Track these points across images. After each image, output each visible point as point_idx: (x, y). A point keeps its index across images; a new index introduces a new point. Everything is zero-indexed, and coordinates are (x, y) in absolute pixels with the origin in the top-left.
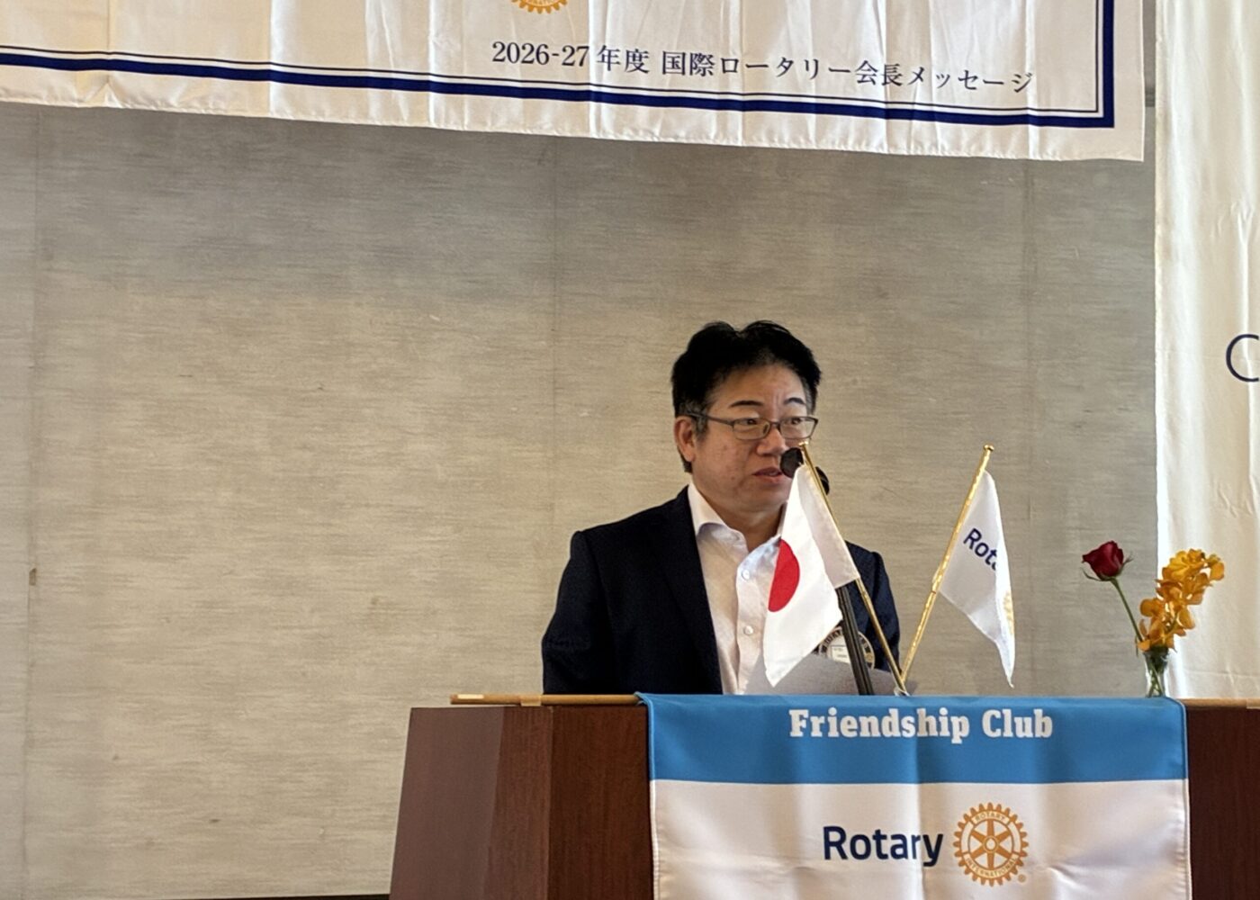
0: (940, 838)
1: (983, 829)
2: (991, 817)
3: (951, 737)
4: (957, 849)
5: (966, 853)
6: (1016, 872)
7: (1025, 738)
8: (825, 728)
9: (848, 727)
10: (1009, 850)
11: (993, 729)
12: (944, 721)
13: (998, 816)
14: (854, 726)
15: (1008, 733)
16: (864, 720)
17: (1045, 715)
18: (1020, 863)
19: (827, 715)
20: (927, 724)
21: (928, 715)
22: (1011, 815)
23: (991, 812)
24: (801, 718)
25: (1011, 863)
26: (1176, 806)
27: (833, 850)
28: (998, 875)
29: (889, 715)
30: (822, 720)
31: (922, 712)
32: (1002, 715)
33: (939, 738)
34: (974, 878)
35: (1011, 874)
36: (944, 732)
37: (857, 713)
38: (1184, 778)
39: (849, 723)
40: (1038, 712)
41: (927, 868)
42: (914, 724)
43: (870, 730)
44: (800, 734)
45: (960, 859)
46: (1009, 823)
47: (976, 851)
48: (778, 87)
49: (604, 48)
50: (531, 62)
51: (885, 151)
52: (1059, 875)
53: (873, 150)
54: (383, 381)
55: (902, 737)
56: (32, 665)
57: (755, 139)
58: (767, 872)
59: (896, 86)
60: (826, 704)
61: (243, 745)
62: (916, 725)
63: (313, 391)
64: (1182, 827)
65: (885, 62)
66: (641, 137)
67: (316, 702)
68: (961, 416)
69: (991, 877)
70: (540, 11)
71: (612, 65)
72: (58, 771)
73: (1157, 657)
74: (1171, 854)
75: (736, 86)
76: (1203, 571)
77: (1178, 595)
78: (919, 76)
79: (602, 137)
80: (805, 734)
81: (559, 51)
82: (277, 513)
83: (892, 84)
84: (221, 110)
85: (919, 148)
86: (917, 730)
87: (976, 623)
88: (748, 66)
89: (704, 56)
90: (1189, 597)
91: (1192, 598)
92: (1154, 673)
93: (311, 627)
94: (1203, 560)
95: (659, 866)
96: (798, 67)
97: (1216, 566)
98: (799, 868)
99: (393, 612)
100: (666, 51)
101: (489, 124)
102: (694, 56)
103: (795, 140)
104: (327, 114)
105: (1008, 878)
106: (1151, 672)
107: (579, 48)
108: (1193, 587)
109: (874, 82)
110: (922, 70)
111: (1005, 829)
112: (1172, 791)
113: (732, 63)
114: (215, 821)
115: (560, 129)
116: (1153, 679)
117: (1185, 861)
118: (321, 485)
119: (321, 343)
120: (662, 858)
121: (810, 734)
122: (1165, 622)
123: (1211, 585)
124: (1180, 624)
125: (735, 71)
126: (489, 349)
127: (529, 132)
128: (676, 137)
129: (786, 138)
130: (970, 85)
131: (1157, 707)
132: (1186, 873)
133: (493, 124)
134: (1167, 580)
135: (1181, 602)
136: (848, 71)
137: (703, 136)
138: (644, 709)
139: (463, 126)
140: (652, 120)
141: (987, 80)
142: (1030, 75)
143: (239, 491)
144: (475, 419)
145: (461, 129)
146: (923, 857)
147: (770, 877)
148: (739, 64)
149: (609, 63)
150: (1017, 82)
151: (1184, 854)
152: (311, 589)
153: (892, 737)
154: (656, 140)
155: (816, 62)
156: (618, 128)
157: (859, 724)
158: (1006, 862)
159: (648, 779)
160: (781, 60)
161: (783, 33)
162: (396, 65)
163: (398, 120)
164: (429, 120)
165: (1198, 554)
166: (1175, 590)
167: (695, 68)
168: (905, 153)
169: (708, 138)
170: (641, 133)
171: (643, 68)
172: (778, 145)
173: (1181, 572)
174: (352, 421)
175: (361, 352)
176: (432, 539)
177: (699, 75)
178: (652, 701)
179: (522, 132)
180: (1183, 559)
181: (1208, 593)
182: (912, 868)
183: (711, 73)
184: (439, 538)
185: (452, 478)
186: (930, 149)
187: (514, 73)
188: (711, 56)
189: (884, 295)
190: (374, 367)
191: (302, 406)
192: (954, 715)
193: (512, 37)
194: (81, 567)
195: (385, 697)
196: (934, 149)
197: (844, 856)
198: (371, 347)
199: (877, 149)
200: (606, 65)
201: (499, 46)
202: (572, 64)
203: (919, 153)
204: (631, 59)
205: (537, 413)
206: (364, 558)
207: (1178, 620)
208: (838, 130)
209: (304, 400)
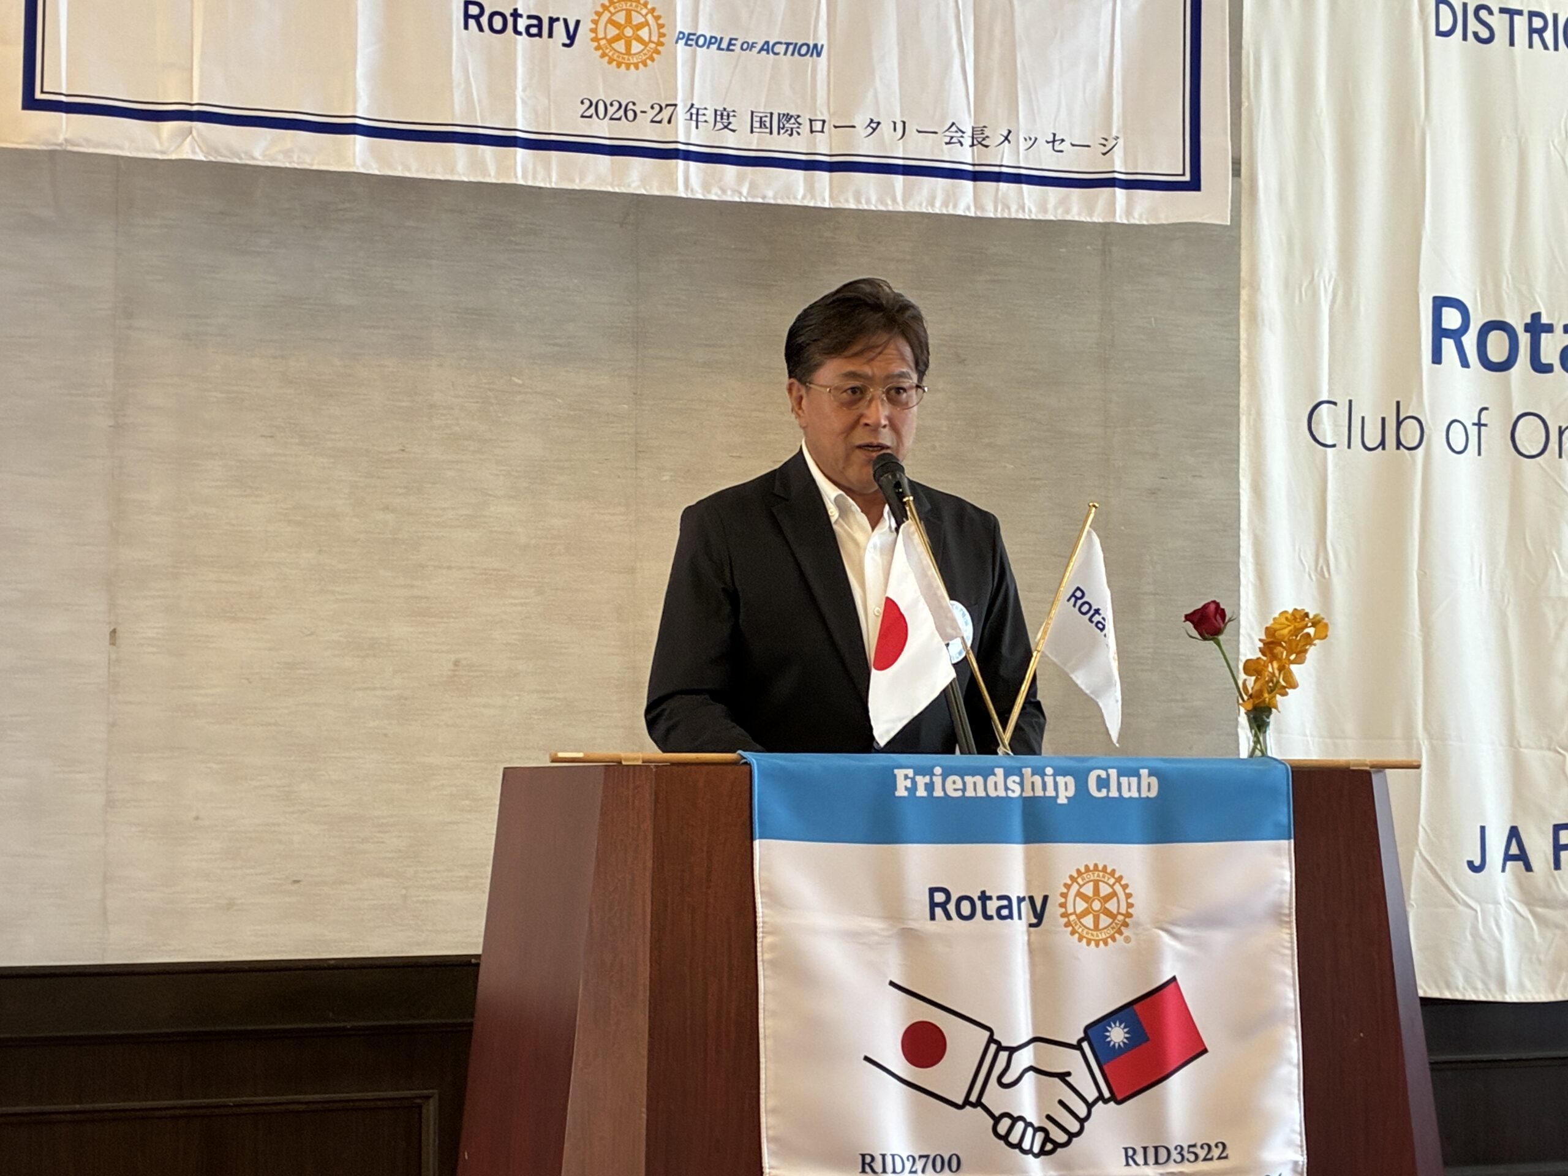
0: (1045, 899)
1: (1088, 890)
2: (1096, 878)
3: (1057, 796)
4: (1063, 910)
5: (1071, 914)
6: (1121, 933)
7: (1131, 798)
8: (930, 787)
9: (953, 787)
10: (1115, 912)
11: (1099, 790)
12: (1049, 780)
13: (1104, 877)
14: (960, 785)
15: (1114, 794)
16: (968, 779)
17: (1150, 775)
18: (1126, 925)
19: (932, 774)
20: (1033, 783)
21: (1033, 774)
22: (1117, 876)
23: (1097, 873)
24: (906, 777)
25: (1116, 924)
26: (1282, 867)
27: (938, 911)
28: (1104, 936)
29: (995, 775)
30: (927, 779)
31: (1027, 771)
32: (1108, 775)
33: (1045, 797)
34: (1080, 940)
35: (1117, 936)
36: (1051, 792)
37: (962, 773)
38: (1289, 838)
39: (954, 782)
40: (1144, 772)
41: (1032, 929)
42: (1018, 783)
43: (975, 789)
44: (905, 794)
45: (1066, 920)
46: (1114, 884)
47: (1082, 912)
48: (865, 148)
49: (692, 105)
50: (619, 119)
51: (973, 214)
52: (1165, 937)
53: (960, 212)
54: (466, 443)
55: (1008, 797)
56: (113, 725)
57: (842, 200)
58: (874, 933)
59: (984, 148)
60: (931, 764)
61: (325, 806)
62: (1021, 784)
63: (396, 453)
64: (1288, 888)
65: (972, 124)
66: (729, 197)
67: (397, 763)
68: (1038, 482)
69: (1097, 938)
70: (628, 68)
71: (700, 124)
72: (139, 832)
73: (1259, 717)
74: (1276, 916)
75: (823, 147)
76: (1307, 630)
77: (1282, 653)
78: (1006, 138)
79: (690, 196)
80: (909, 793)
81: (648, 109)
82: (359, 575)
83: (980, 146)
84: (306, 163)
85: (1006, 211)
86: (1022, 790)
87: (1078, 682)
88: (836, 127)
89: (792, 116)
90: (1293, 657)
91: (1295, 658)
92: (1255, 732)
93: (392, 689)
94: (1307, 619)
95: (763, 927)
96: (886, 128)
97: (1318, 626)
98: (903, 929)
99: (476, 674)
100: (754, 110)
101: (577, 181)
102: (781, 116)
103: (882, 201)
104: (413, 169)
105: (1114, 939)
106: (1253, 731)
107: (667, 105)
108: (1297, 645)
109: (962, 145)
110: (1010, 132)
111: (1110, 890)
112: (1278, 851)
113: (819, 124)
114: (296, 882)
115: (648, 187)
116: (1255, 739)
117: (1290, 922)
118: (403, 547)
119: (404, 404)
120: (766, 919)
121: (915, 794)
122: (1268, 682)
123: (1315, 645)
124: (1283, 683)
125: (822, 131)
126: (572, 413)
127: (617, 190)
128: (764, 197)
129: (874, 199)
130: (1056, 148)
131: (1261, 767)
132: (1291, 934)
133: (581, 180)
134: (1272, 640)
135: (1284, 661)
136: (935, 133)
137: (791, 196)
138: (748, 767)
139: (550, 182)
140: (740, 180)
141: (1074, 143)
142: (1117, 138)
143: (320, 551)
144: (556, 482)
145: (548, 186)
146: (1028, 919)
147: (876, 938)
148: (826, 124)
149: (697, 121)
150: (1104, 145)
151: (1290, 915)
152: (392, 651)
153: (998, 797)
154: (744, 200)
155: (904, 123)
156: (706, 187)
157: (964, 784)
158: (1112, 923)
159: (752, 839)
160: (869, 121)
161: (870, 95)
162: (482, 119)
163: (484, 176)
164: (516, 177)
165: (1302, 614)
166: (1279, 649)
167: (783, 128)
168: (992, 215)
169: (795, 198)
170: (729, 192)
171: (730, 127)
172: (866, 207)
173: (1286, 631)
174: (434, 483)
175: (442, 415)
176: (513, 601)
177: (786, 134)
178: (756, 759)
179: (610, 189)
180: (1287, 619)
181: (1313, 653)
182: (1018, 927)
183: (798, 133)
184: (523, 601)
185: (533, 542)
186: (1017, 211)
187: (601, 130)
188: (799, 116)
189: (962, 362)
190: (457, 428)
191: (384, 468)
192: (1059, 775)
193: (600, 94)
194: (163, 628)
195: (467, 759)
196: (1021, 211)
197: (949, 917)
198: (452, 409)
199: (964, 212)
200: (694, 123)
201: (587, 103)
202: (660, 122)
203: (1006, 215)
204: (719, 118)
205: (619, 477)
206: (445, 620)
207: (1281, 680)
208: (925, 192)
209: (388, 460)
